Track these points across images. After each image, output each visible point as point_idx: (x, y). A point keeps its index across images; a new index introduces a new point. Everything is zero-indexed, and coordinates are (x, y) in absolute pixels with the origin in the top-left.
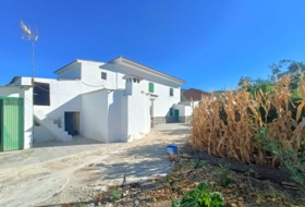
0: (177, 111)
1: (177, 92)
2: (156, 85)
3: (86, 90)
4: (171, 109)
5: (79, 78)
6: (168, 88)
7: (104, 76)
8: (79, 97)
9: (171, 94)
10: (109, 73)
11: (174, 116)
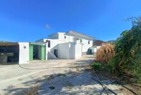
0: (91, 50)
1: (91, 42)
2: (83, 40)
3: (60, 42)
4: (89, 49)
5: (58, 38)
6: (87, 41)
7: (65, 37)
8: (58, 45)
9: (89, 43)
10: (67, 36)
11: (90, 52)
